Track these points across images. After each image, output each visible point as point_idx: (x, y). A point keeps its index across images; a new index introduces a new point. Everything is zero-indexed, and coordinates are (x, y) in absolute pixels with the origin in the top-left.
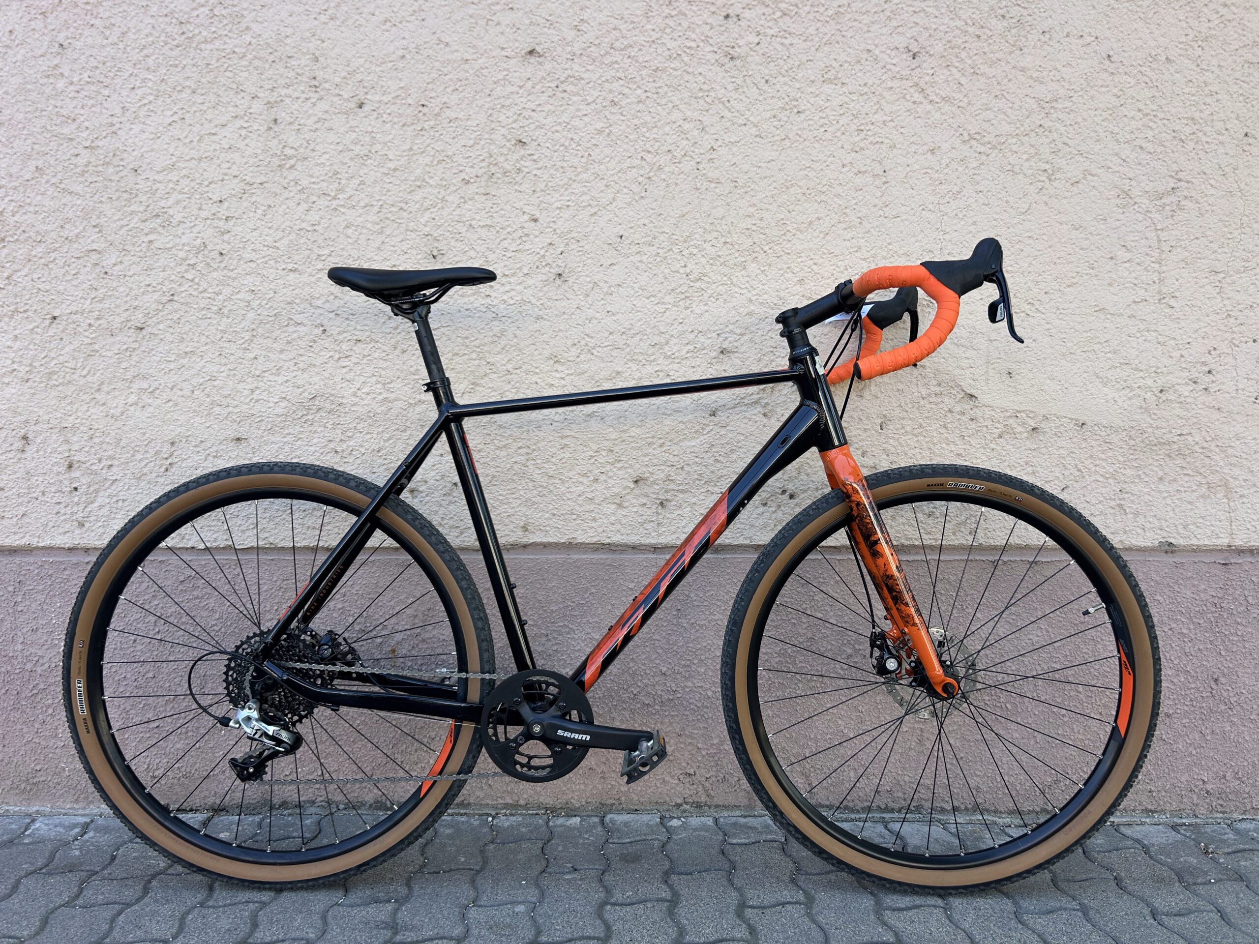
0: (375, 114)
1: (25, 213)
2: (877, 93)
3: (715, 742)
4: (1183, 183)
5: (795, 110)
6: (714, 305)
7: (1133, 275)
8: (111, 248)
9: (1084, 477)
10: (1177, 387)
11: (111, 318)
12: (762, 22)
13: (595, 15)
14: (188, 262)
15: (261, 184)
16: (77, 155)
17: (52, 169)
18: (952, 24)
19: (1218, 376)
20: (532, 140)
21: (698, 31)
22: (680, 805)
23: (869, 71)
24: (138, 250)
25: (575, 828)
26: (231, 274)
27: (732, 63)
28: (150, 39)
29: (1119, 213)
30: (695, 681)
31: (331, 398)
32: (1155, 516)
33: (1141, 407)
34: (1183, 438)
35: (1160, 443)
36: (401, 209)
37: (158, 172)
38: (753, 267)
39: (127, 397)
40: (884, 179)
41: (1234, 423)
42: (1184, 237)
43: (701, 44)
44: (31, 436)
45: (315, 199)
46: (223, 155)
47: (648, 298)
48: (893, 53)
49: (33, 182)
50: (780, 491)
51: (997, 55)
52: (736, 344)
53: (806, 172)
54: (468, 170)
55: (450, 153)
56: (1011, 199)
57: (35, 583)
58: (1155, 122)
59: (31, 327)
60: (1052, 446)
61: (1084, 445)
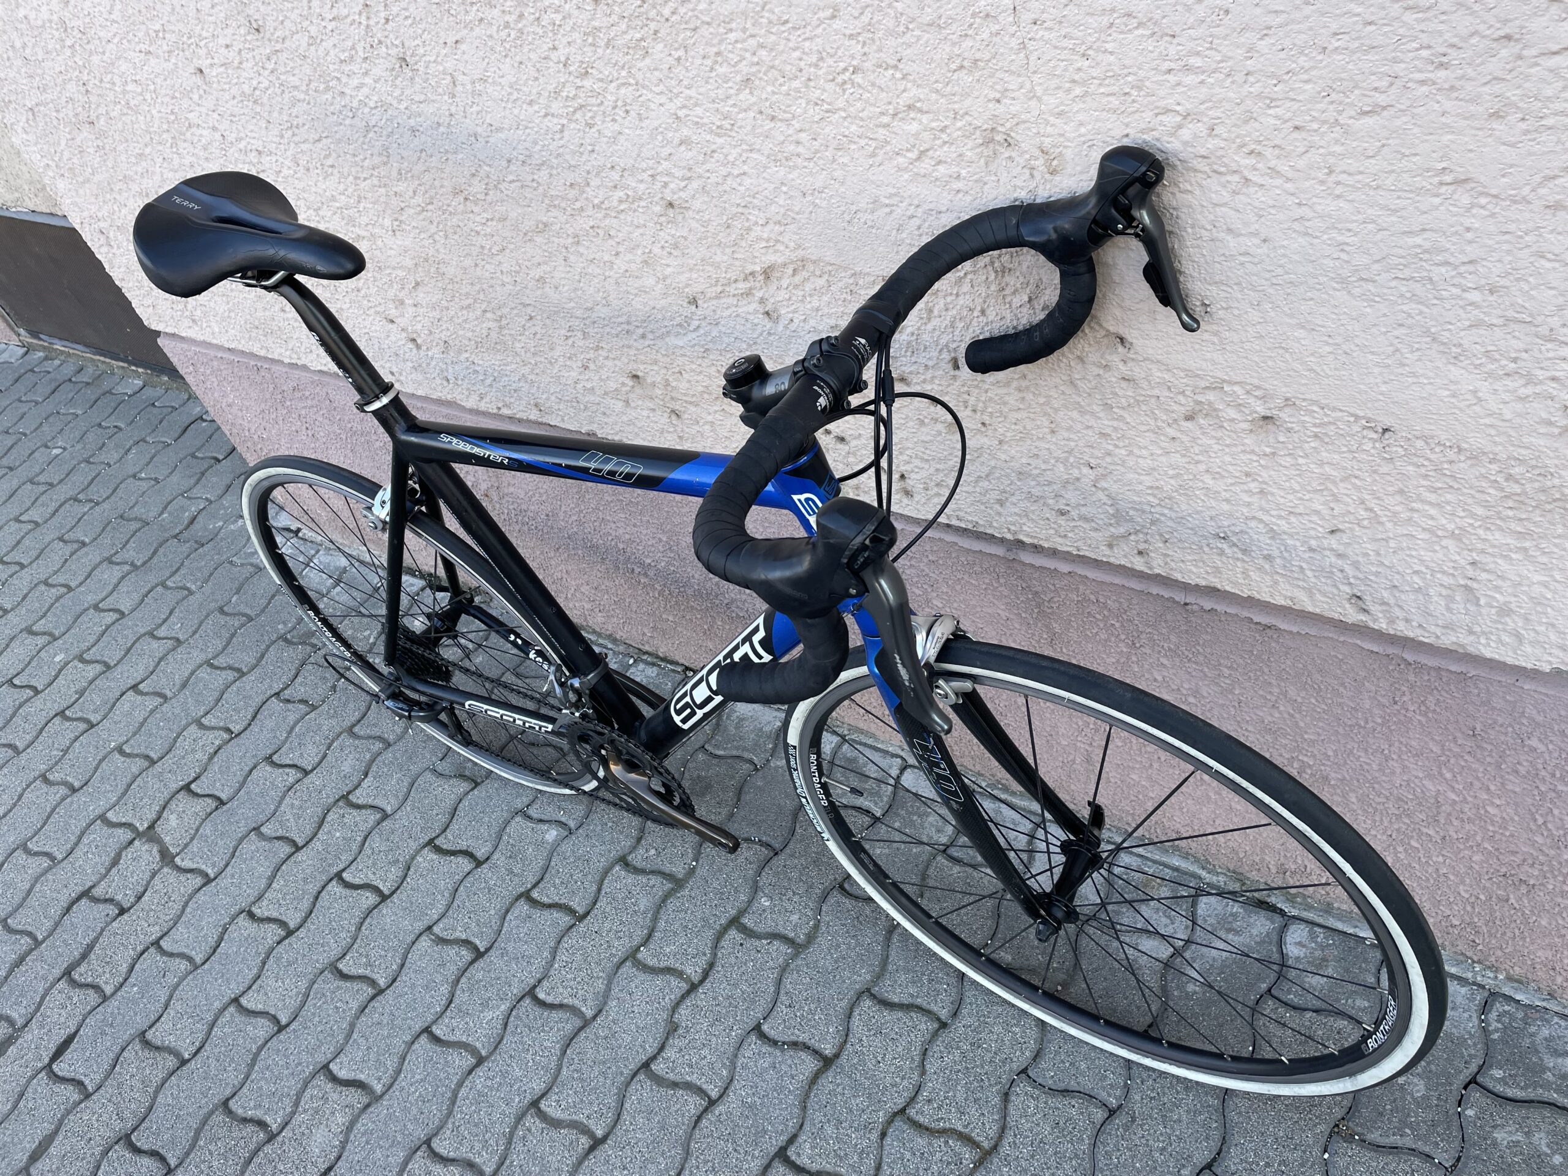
52: (682, 194)
60: (1306, 456)
61: (1385, 469)
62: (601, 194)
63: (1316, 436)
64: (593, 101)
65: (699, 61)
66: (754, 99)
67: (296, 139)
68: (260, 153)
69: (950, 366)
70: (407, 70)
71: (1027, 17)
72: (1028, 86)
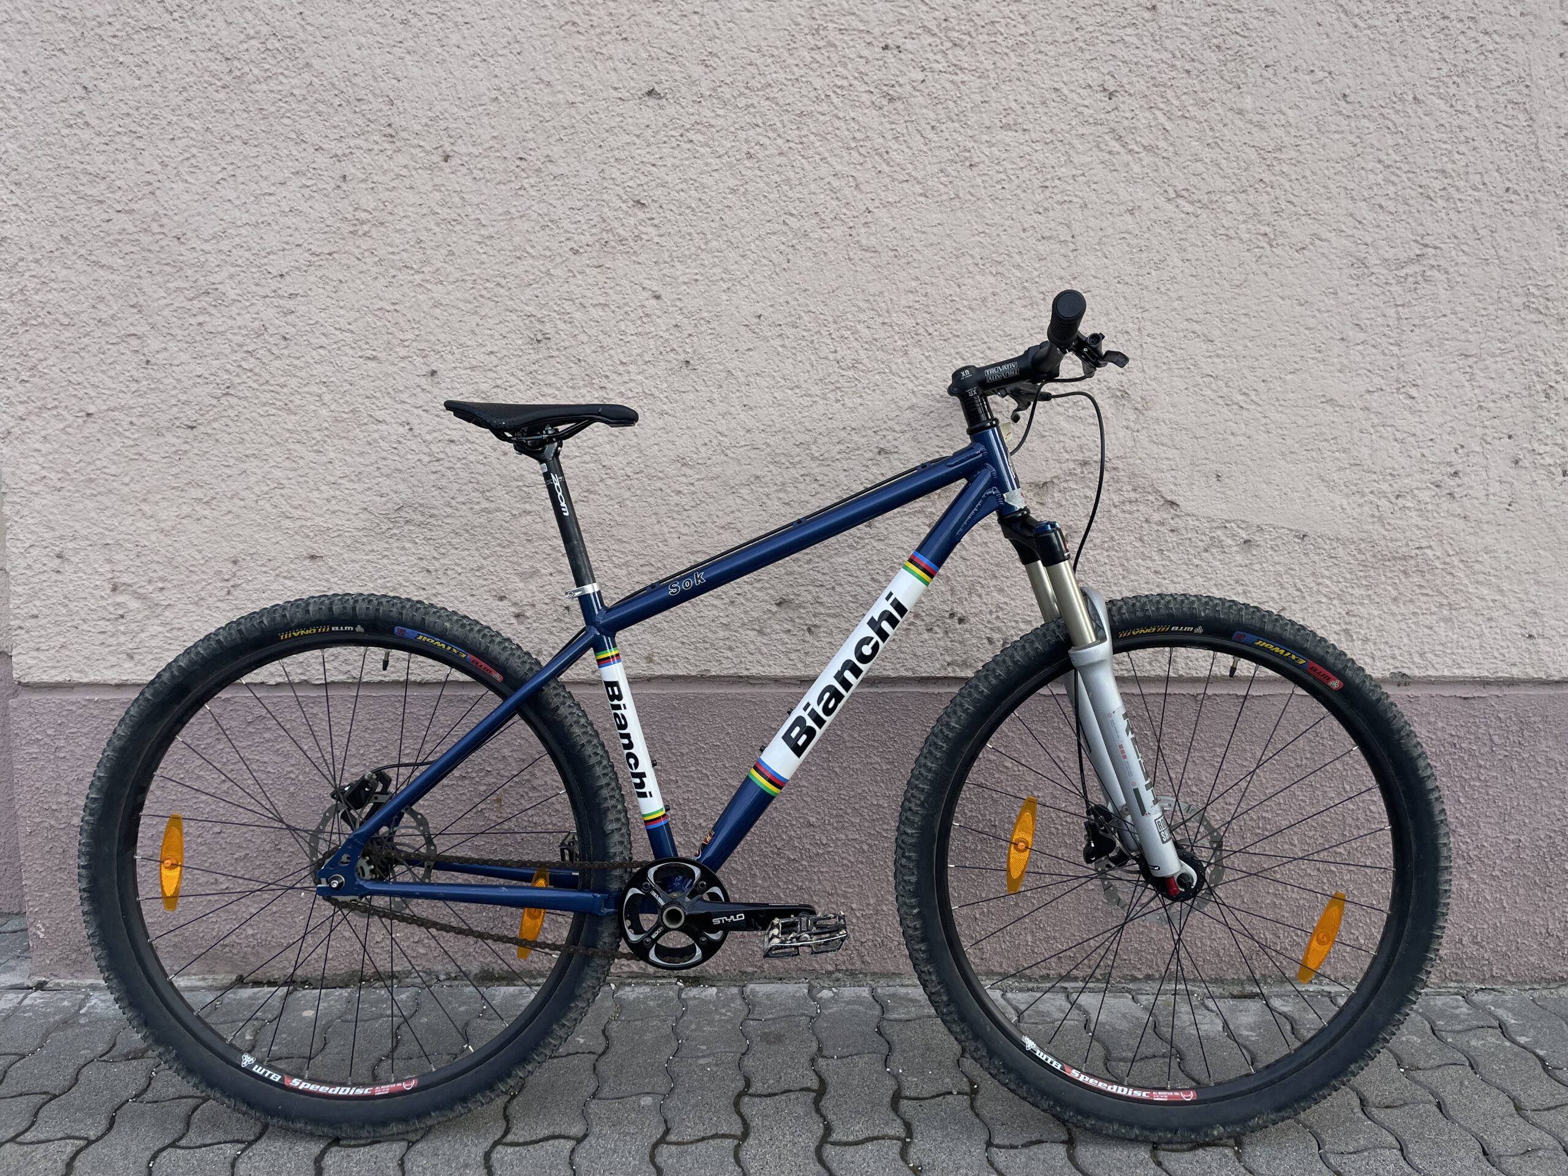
0: (464, 170)
1: (50, 291)
2: (1066, 142)
3: (872, 901)
4: (1430, 249)
5: (968, 164)
6: (870, 398)
7: (1368, 359)
8: (153, 332)
9: (1304, 598)
10: (1416, 492)
11: (156, 416)
12: (926, 56)
13: (726, 46)
14: (245, 348)
15: (330, 254)
16: (108, 221)
17: (80, 238)
18: (1156, 56)
19: (1466, 479)
20: (653, 201)
21: (850, 66)
22: (829, 973)
23: (1057, 115)
24: (186, 333)
25: (710, 1002)
26: (296, 362)
27: (891, 107)
28: (192, 79)
29: (1352, 286)
30: (849, 833)
31: (421, 509)
32: (1387, 643)
33: (1373, 516)
34: (1422, 551)
35: (1395, 558)
36: (498, 284)
37: (207, 241)
38: (914, 352)
39: (179, 506)
40: (1072, 246)
41: (1482, 534)
42: (1430, 314)
43: (855, 82)
44: (68, 554)
45: (393, 272)
46: (281, 219)
47: (791, 389)
48: (1083, 92)
49: (57, 254)
50: (947, 615)
51: (1210, 95)
52: (894, 443)
53: (977, 238)
54: (576, 238)
55: (554, 217)
56: (1223, 269)
57: (78, 726)
58: (1398, 176)
59: (61, 426)
61: (1304, 560)
63: (1272, 547)
64: (849, 384)
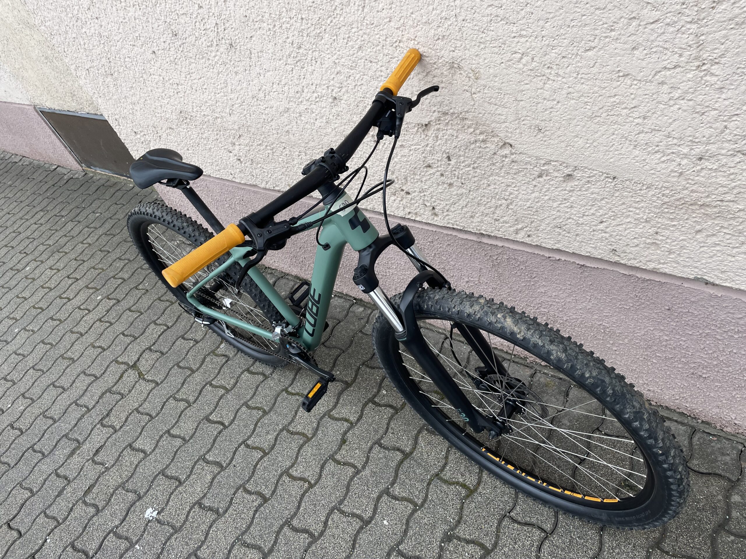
60: (586, 191)
61: (617, 195)
62: (309, 95)
63: (588, 182)
64: (304, 58)
65: (342, 41)
66: (363, 54)
67: (192, 78)
68: (178, 84)
69: (447, 160)
70: (233, 49)
71: (460, 18)
72: (464, 45)
